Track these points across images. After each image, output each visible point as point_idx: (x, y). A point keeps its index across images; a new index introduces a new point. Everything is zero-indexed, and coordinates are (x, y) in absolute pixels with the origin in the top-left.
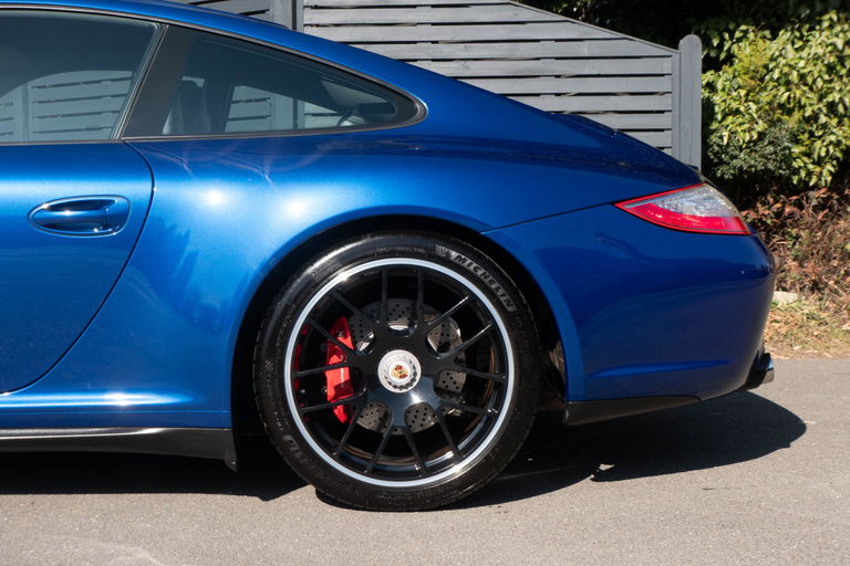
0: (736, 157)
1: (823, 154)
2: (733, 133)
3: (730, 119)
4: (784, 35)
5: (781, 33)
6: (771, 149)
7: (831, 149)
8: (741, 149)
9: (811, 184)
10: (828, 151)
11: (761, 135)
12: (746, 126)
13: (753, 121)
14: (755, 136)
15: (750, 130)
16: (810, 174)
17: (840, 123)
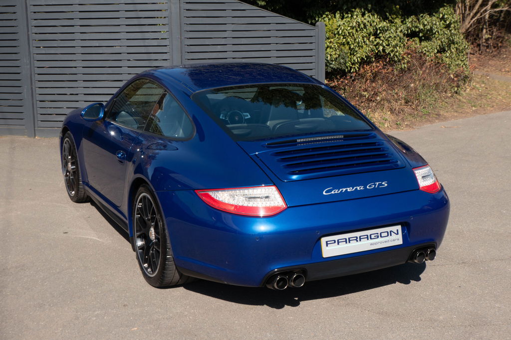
0: (331, 64)
1: (356, 61)
2: (331, 55)
3: (328, 49)
4: (338, 16)
5: (336, 14)
6: (342, 61)
7: (359, 59)
8: (332, 61)
9: (352, 71)
10: (358, 60)
11: (339, 55)
12: (334, 52)
13: (336, 50)
14: (337, 56)
15: (336, 54)
16: (351, 68)
17: (359, 49)
